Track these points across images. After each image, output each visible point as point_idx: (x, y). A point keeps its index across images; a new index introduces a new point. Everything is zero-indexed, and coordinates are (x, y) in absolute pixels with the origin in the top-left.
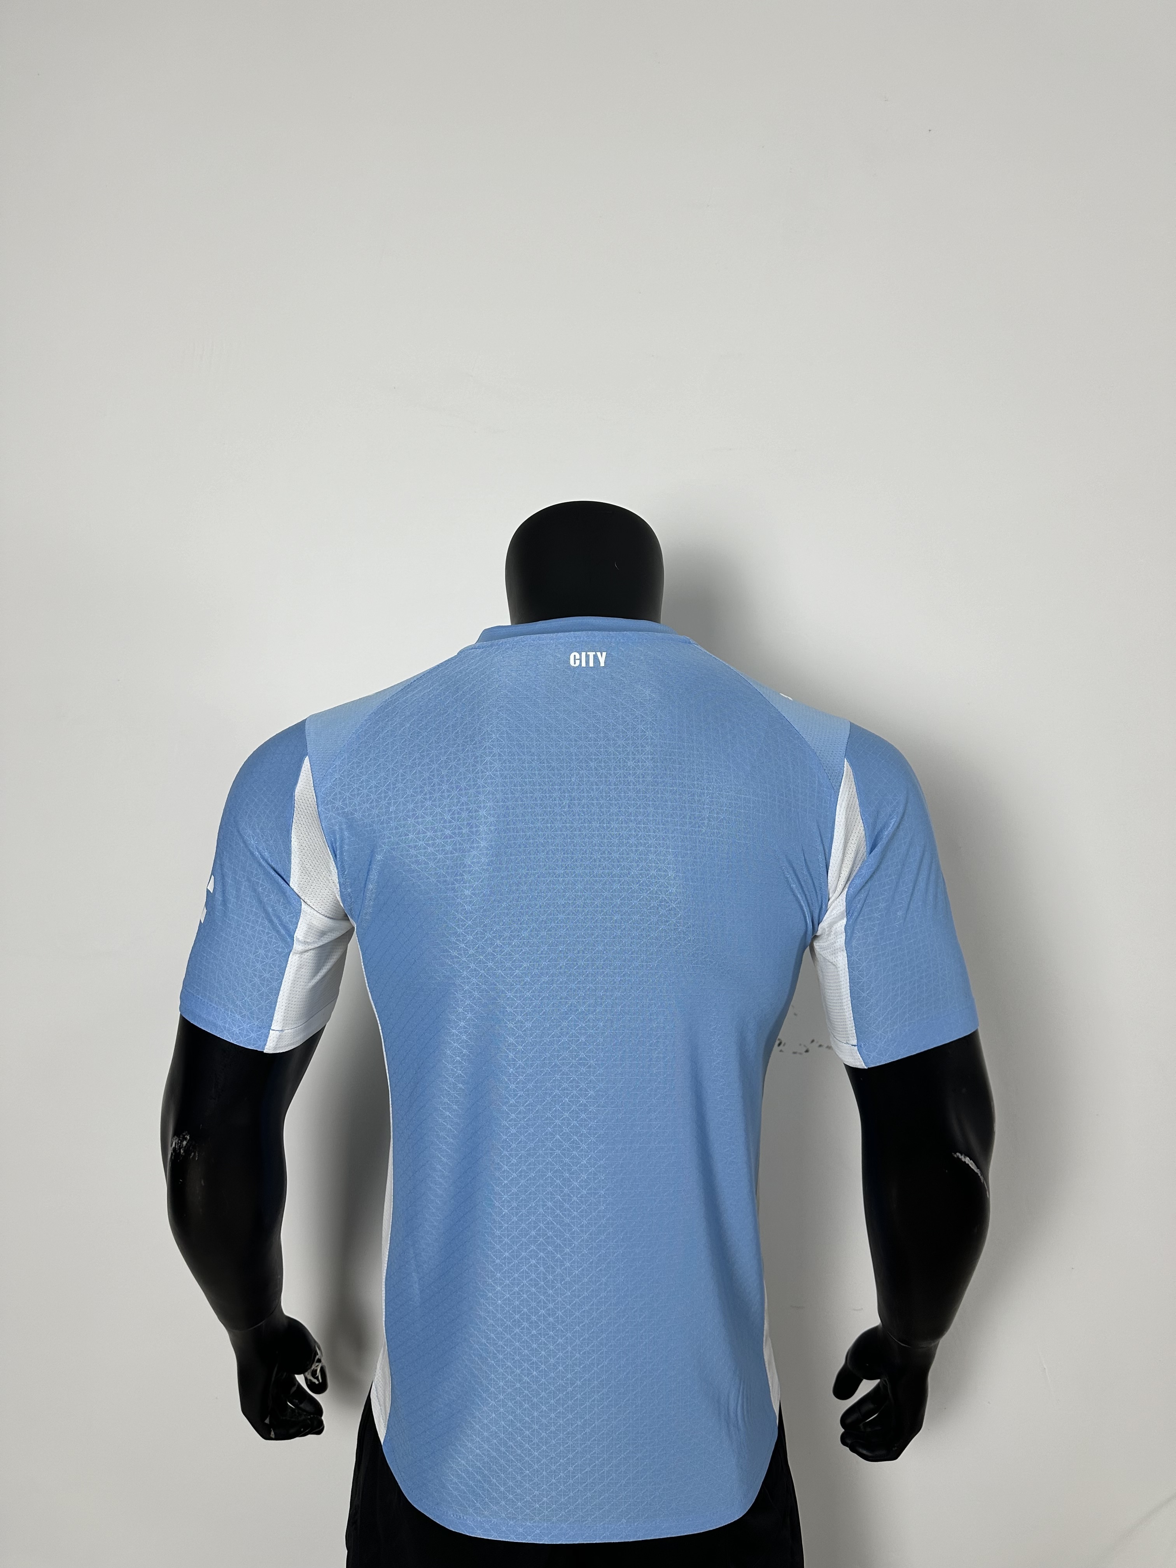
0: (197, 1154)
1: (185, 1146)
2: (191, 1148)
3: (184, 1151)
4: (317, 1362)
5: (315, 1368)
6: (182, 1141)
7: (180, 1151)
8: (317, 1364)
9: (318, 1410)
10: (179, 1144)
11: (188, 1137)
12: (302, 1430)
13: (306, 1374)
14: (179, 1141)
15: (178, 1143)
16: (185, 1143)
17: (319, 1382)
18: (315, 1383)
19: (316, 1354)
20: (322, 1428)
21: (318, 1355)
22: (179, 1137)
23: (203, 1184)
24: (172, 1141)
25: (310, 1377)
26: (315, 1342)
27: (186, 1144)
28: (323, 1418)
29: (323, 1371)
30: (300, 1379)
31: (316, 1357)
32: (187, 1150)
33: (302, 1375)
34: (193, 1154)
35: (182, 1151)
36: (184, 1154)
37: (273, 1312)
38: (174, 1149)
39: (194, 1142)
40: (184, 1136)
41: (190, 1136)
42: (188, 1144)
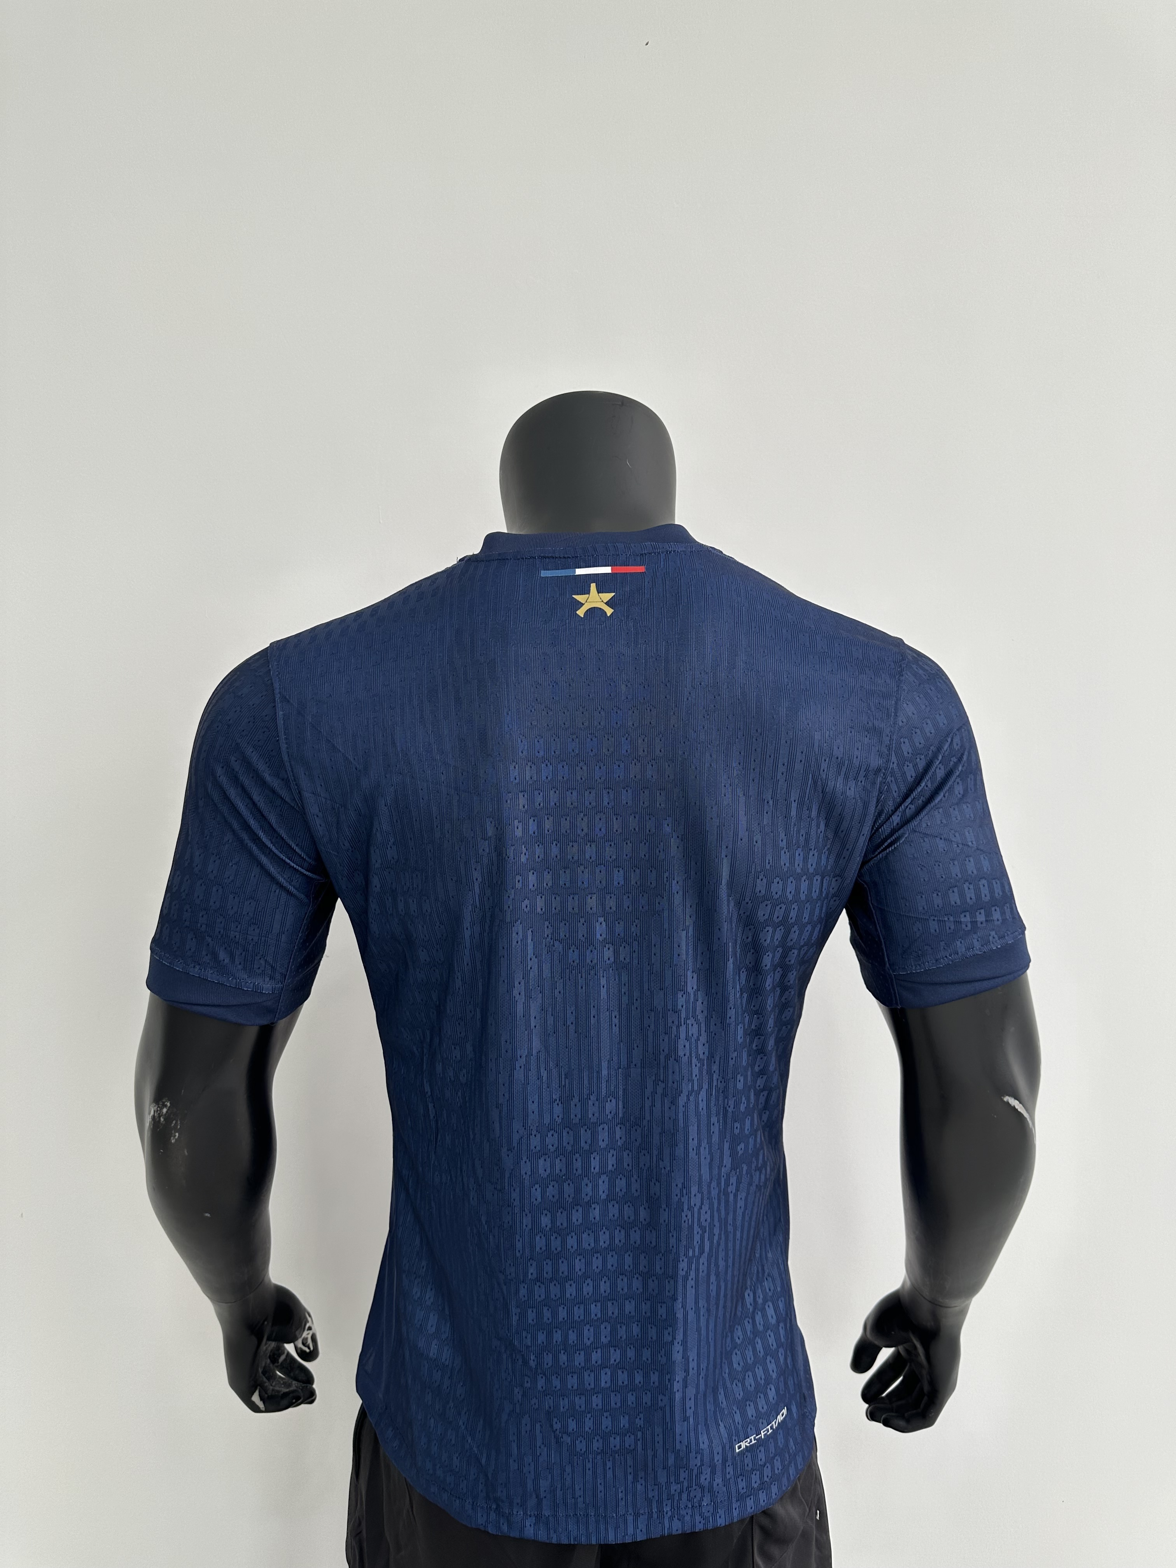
0: (179, 1122)
1: (165, 1115)
2: (172, 1116)
3: (165, 1120)
4: (308, 1330)
5: (306, 1336)
6: (161, 1109)
7: (160, 1120)
8: (309, 1332)
9: (308, 1379)
10: (159, 1112)
11: (168, 1104)
12: (294, 1401)
13: (296, 1343)
14: (159, 1109)
15: (157, 1111)
16: (165, 1110)
17: (310, 1351)
18: (305, 1351)
19: (307, 1321)
20: (314, 1397)
21: (308, 1322)
22: (158, 1105)
23: (186, 1153)
24: (150, 1108)
25: (300, 1345)
26: (305, 1309)
27: (167, 1112)
28: (314, 1386)
29: (314, 1339)
30: (290, 1348)
31: (305, 1325)
32: (168, 1118)
33: (292, 1345)
34: (174, 1122)
35: (162, 1119)
36: (164, 1123)
37: (261, 1282)
38: (154, 1117)
39: (175, 1110)
40: (164, 1103)
41: (170, 1103)
42: (169, 1112)
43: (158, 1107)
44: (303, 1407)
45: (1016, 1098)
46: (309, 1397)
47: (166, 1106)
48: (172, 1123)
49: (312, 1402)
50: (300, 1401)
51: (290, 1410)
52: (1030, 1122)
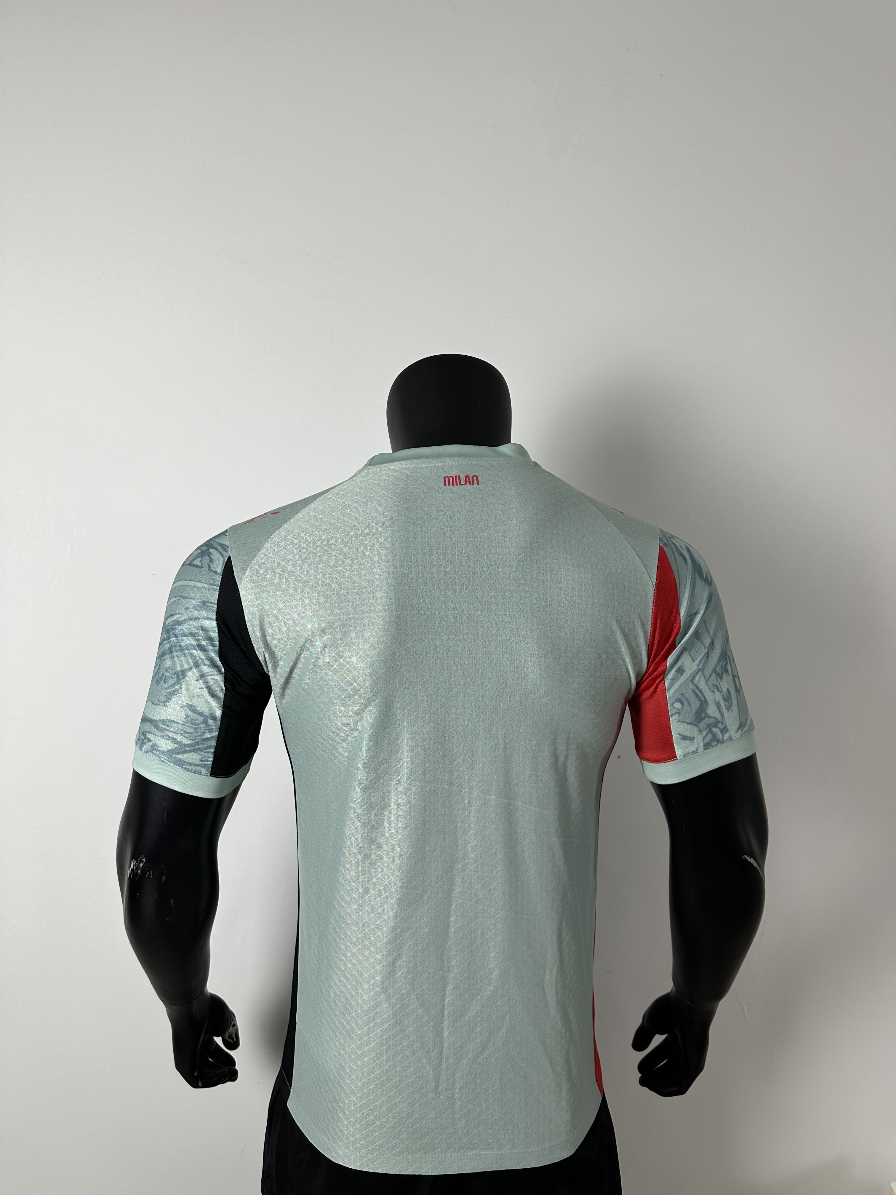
4: (232, 1027)
5: (231, 1031)
10: (137, 866)
13: (223, 1036)
14: (137, 864)
15: (135, 865)
17: (233, 1042)
19: (233, 1021)
20: (236, 1076)
22: (137, 860)
24: (129, 865)
26: (231, 1012)
29: (236, 1034)
31: (231, 1023)
37: (202, 992)
39: (149, 864)
40: (141, 859)
41: (146, 860)
42: (145, 865)
43: (137, 862)
44: (229, 1084)
45: (751, 857)
46: (233, 1076)
47: (142, 861)
48: (146, 874)
49: (234, 1080)
50: (226, 1079)
51: (220, 1086)
52: (761, 873)
